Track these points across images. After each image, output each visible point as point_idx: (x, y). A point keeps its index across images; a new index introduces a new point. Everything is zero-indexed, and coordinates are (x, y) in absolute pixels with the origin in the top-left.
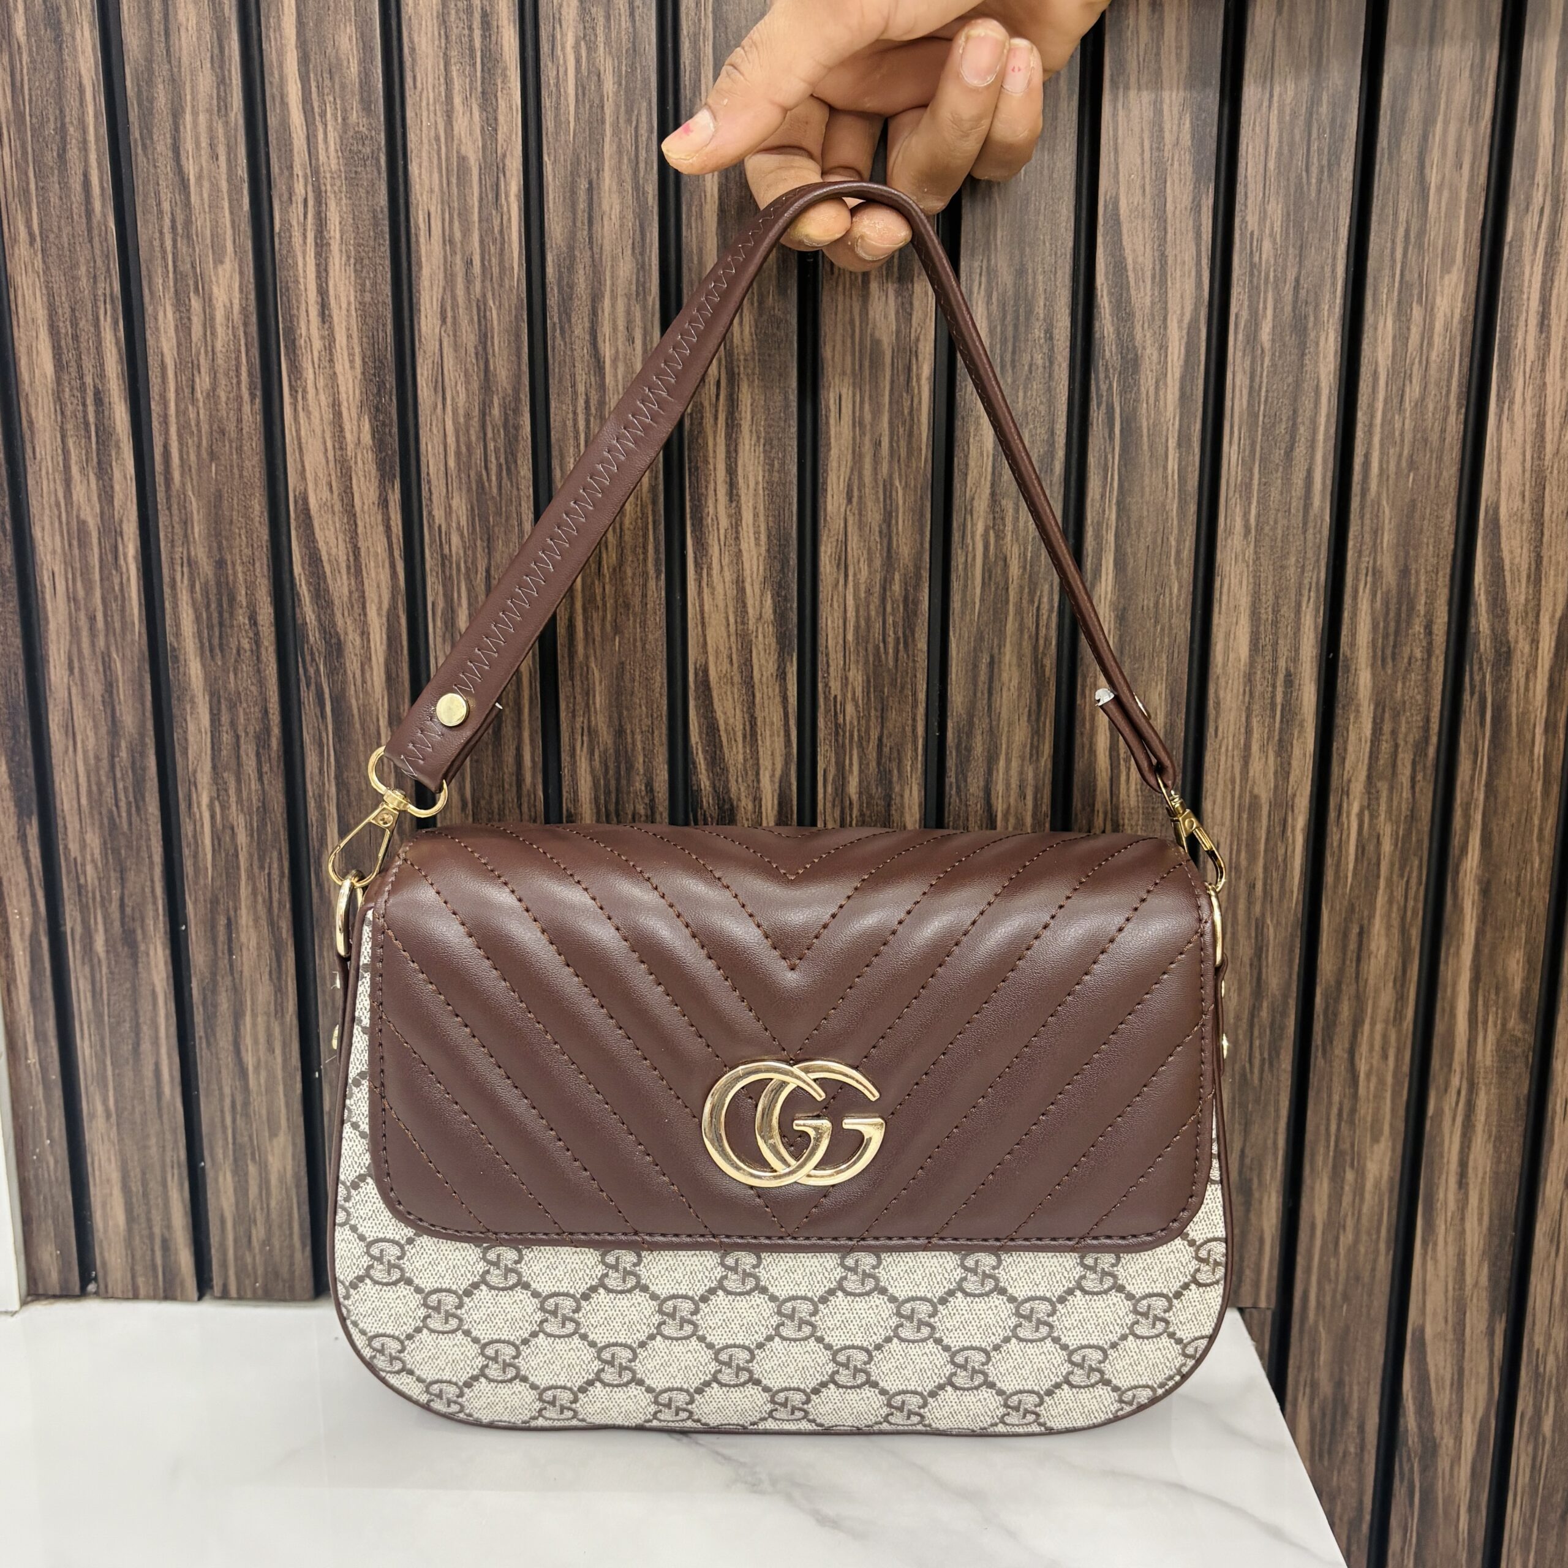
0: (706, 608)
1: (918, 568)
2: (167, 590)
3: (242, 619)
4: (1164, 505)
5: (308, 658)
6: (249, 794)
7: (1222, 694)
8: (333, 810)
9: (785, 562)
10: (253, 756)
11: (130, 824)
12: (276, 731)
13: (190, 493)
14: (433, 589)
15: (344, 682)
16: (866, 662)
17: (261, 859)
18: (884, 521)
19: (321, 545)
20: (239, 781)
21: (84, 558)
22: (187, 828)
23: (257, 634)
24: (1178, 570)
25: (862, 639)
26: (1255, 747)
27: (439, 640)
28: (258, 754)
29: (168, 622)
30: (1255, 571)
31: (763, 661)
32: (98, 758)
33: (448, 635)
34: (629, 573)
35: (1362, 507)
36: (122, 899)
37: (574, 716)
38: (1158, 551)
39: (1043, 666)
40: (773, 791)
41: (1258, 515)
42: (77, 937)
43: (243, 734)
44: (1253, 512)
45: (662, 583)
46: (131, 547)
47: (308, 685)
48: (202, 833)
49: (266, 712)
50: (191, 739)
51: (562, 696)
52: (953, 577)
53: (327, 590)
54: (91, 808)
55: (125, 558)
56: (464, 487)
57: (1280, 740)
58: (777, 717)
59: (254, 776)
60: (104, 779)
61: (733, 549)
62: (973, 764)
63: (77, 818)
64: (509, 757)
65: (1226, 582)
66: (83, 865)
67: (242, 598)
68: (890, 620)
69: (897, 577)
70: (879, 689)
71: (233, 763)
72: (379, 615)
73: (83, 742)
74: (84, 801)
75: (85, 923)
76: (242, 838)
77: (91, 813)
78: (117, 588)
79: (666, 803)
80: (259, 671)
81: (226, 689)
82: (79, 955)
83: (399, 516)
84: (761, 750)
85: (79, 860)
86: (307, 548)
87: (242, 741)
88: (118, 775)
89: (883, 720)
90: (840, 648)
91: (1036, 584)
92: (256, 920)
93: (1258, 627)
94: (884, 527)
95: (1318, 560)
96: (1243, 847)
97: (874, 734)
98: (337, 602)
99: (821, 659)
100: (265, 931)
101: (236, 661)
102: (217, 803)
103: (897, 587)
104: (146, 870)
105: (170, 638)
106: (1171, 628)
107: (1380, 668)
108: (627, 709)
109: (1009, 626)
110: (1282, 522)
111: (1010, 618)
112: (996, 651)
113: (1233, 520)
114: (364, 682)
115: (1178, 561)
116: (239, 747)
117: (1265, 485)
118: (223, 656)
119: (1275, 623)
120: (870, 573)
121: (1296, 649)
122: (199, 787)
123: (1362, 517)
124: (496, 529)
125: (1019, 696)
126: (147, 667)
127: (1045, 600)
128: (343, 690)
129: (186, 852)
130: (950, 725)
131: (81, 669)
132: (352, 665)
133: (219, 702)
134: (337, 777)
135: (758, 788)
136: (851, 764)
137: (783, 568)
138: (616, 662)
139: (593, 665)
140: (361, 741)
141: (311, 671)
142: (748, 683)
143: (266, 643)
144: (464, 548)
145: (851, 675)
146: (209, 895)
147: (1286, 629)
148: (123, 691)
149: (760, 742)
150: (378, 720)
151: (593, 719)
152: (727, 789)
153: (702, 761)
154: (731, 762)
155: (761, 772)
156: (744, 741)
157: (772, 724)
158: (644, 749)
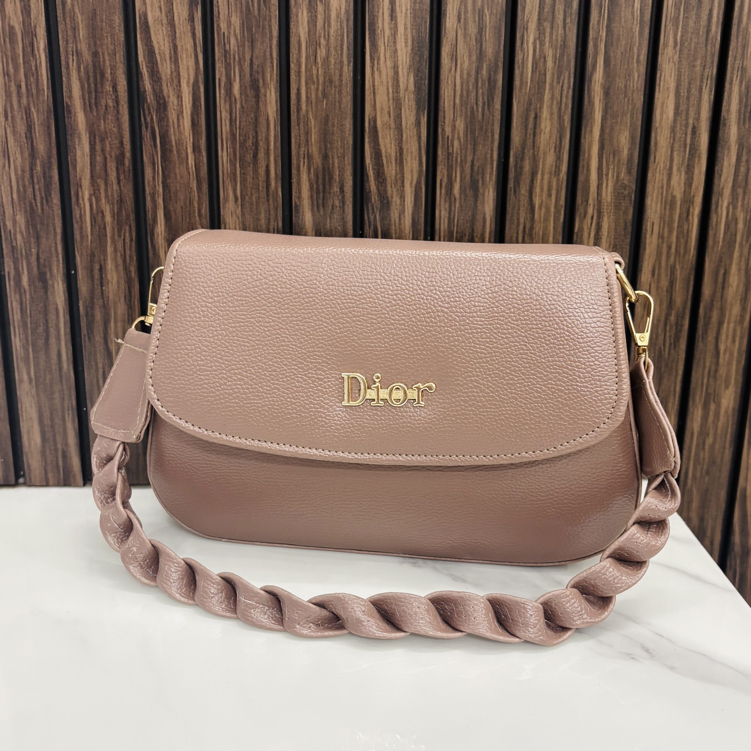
0: (376, 83)
1: (496, 61)
2: (64, 70)
3: (108, 88)
4: (632, 29)
5: (147, 112)
6: (112, 192)
7: (658, 139)
8: (160, 201)
9: (421, 56)
10: (114, 169)
11: (43, 210)
12: (128, 155)
13: (77, 11)
14: (219, 71)
15: (168, 126)
16: (466, 117)
17: (120, 231)
18: (478, 33)
19: (155, 43)
20: (106, 184)
21: (13, 49)
22: (76, 213)
23: (117, 97)
24: (638, 66)
25: (464, 102)
26: (675, 168)
27: (223, 101)
28: (117, 169)
29: (65, 89)
30: (679, 68)
31: (408, 115)
32: (23, 171)
33: (227, 99)
34: (333, 61)
35: (738, 31)
36: (38, 255)
37: (299, 147)
38: (628, 55)
39: (564, 120)
40: (412, 192)
41: (682, 36)
42: (12, 277)
43: (108, 157)
44: (679, 34)
45: (351, 68)
46: (41, 43)
47: (147, 128)
48: (85, 215)
49: (122, 143)
50: (79, 159)
51: (293, 135)
52: (516, 66)
53: (158, 72)
54: (20, 200)
55: (38, 50)
56: (238, 10)
57: (688, 165)
58: (414, 148)
59: (115, 181)
60: (27, 183)
61: (393, 48)
62: (523, 177)
63: (11, 206)
64: (262, 171)
65: (663, 74)
66: (15, 234)
67: (108, 75)
68: (480, 91)
69: (485, 66)
70: (473, 132)
71: (103, 173)
72: (188, 86)
73: (14, 161)
74: (15, 196)
75: (17, 269)
76: (108, 218)
77: (20, 205)
78: (33, 68)
79: (351, 199)
80: (118, 119)
81: (99, 130)
82: (12, 288)
83: (200, 27)
84: (405, 168)
85: (12, 232)
86: (146, 45)
87: (108, 160)
88: (35, 180)
89: (474, 151)
90: (452, 108)
91: (561, 72)
92: (117, 266)
93: (679, 100)
94: (478, 36)
95: (712, 62)
96: (666, 225)
97: (469, 159)
98: (164, 78)
99: (441, 114)
100: (122, 273)
101: (105, 113)
102: (93, 198)
103: (484, 72)
104: (52, 237)
105: (66, 99)
106: (633, 100)
107: (742, 126)
108: (330, 144)
109: (545, 97)
110: (695, 40)
111: (547, 91)
112: (538, 110)
113: (668, 38)
114: (179, 126)
115: (638, 61)
116: (106, 165)
117: (686, 18)
118: (97, 110)
119: (688, 98)
120: (469, 63)
121: (698, 113)
122: (83, 188)
123: (737, 38)
124: (257, 35)
125: (550, 137)
126: (53, 117)
127: (566, 81)
128: (167, 131)
129: (76, 226)
130: (512, 153)
131: (13, 117)
132: (172, 116)
133: (95, 137)
134: (163, 183)
135: (403, 191)
136: (456, 177)
137: (420, 60)
138: (324, 115)
139: (311, 117)
140: (177, 162)
141: (149, 119)
142: (399, 128)
143: (122, 102)
144: (238, 46)
145: (458, 123)
146: (89, 252)
147: (693, 101)
148: (38, 130)
149: (405, 164)
150: (187, 149)
151: (310, 149)
152: (386, 191)
153: (372, 174)
154: (388, 175)
155: (405, 181)
156: (396, 163)
157: (412, 152)
158: (339, 167)
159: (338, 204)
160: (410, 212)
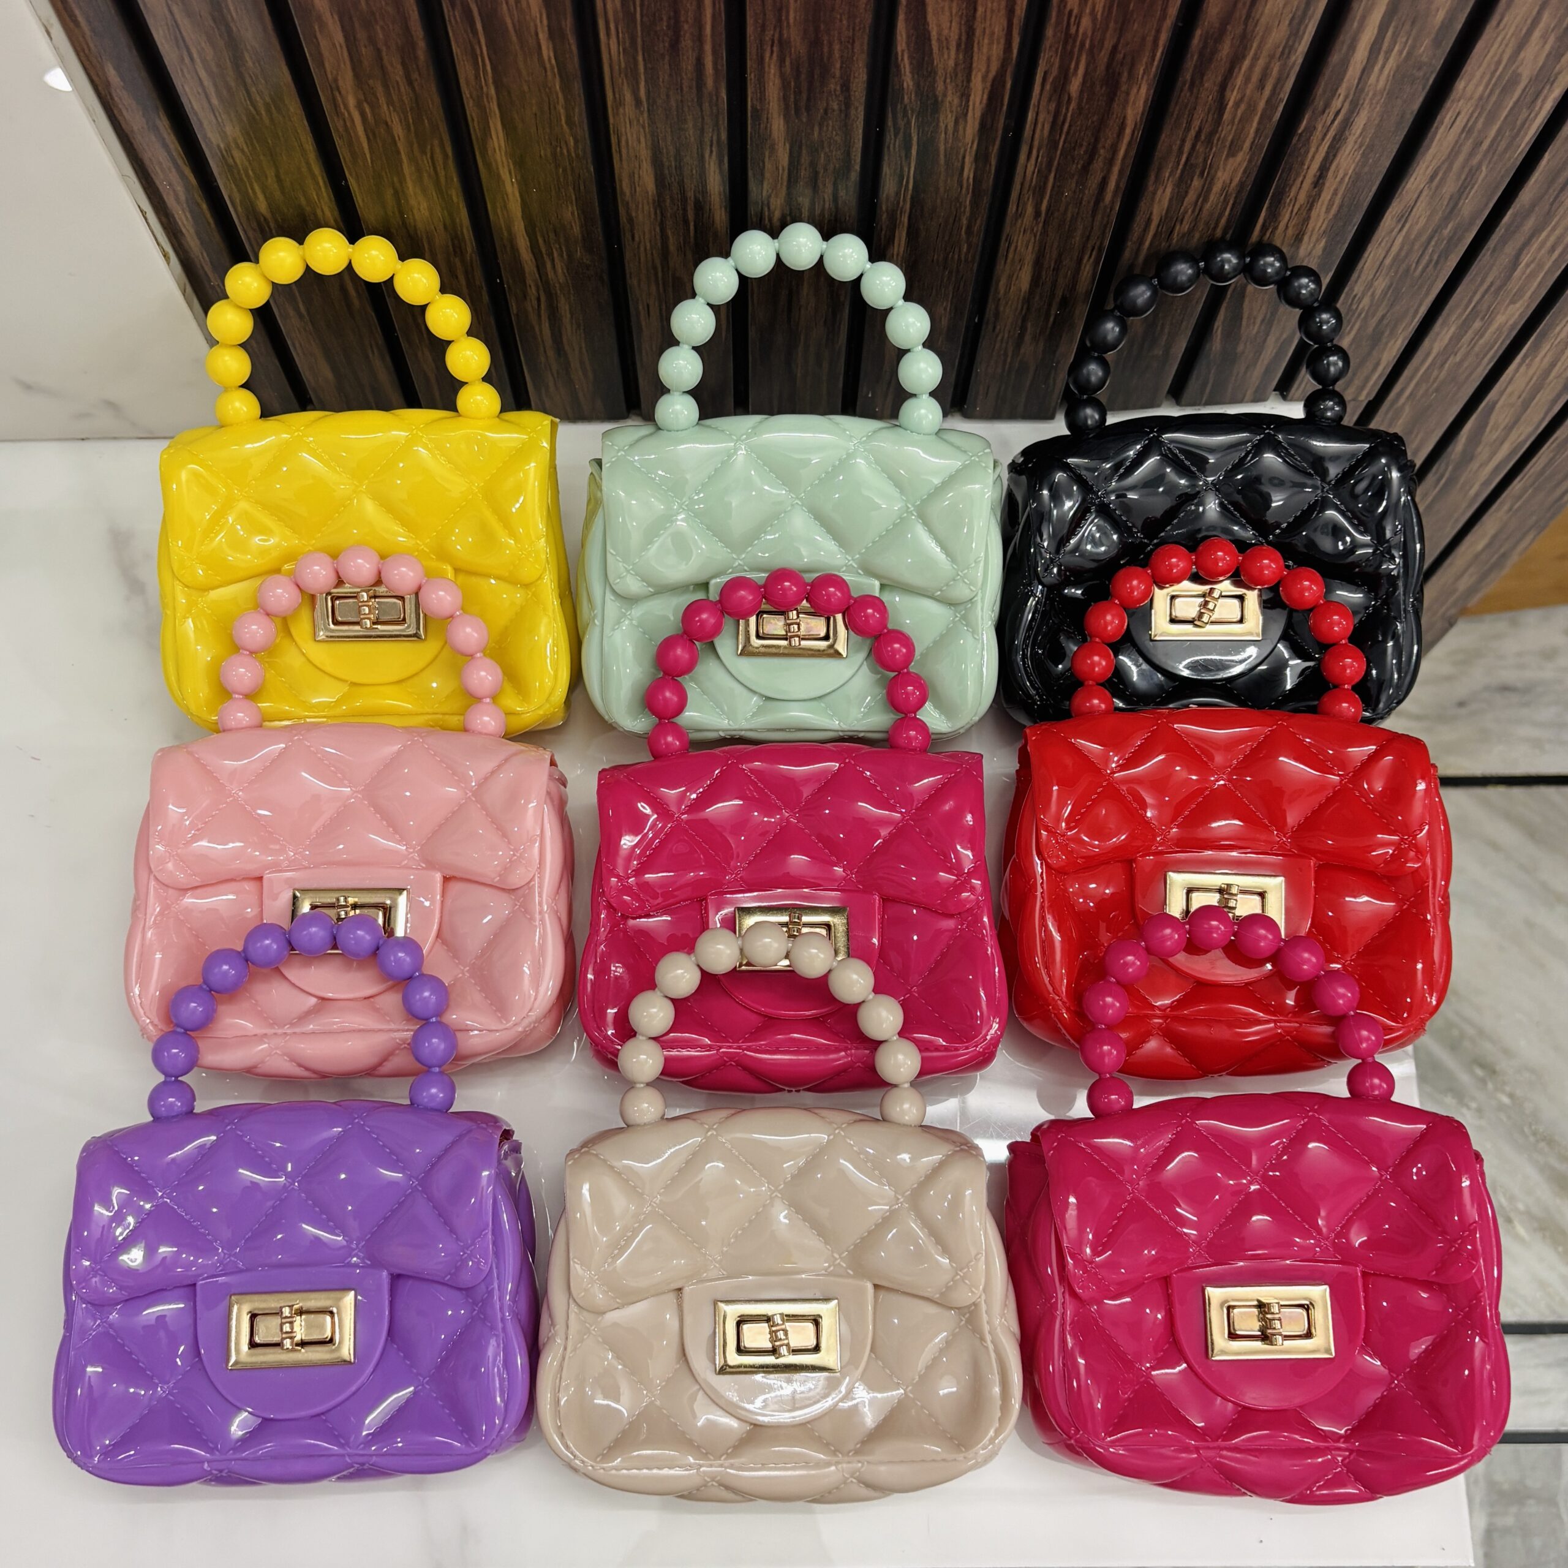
6: (400, 97)
8: (493, 106)
10: (398, 65)
11: (272, 119)
12: (421, 45)
17: (422, 146)
20: (386, 86)
22: (336, 124)
26: (1536, 36)
28: (404, 64)
32: (221, 68)
36: (278, 176)
37: (763, 27)
40: (985, 88)
42: (237, 200)
43: (384, 48)
48: (355, 129)
49: (407, 29)
50: (324, 52)
58: (998, 26)
59: (402, 81)
60: (232, 84)
62: (1215, 64)
63: (210, 114)
64: (688, 65)
66: (229, 151)
70: (1123, 6)
71: (377, 72)
73: (199, 54)
74: (215, 102)
76: (398, 130)
77: (227, 112)
81: (357, 10)
84: (976, 56)
85: (222, 147)
87: (384, 53)
88: (249, 81)
92: (424, 190)
96: (1484, 115)
97: (1108, 44)
102: (365, 104)
104: (299, 155)
108: (826, 23)
128: (495, 10)
129: (340, 143)
133: (351, 20)
134: (495, 82)
135: (968, 87)
136: (1077, 68)
140: (520, 53)
146: (371, 173)
149: (976, 49)
150: (537, 34)
151: (785, 32)
152: (933, 87)
153: (907, 66)
154: (941, 66)
155: (974, 73)
156: (958, 50)
157: (993, 33)
158: (842, 57)
159: (836, 107)
160: (978, 114)
